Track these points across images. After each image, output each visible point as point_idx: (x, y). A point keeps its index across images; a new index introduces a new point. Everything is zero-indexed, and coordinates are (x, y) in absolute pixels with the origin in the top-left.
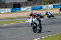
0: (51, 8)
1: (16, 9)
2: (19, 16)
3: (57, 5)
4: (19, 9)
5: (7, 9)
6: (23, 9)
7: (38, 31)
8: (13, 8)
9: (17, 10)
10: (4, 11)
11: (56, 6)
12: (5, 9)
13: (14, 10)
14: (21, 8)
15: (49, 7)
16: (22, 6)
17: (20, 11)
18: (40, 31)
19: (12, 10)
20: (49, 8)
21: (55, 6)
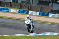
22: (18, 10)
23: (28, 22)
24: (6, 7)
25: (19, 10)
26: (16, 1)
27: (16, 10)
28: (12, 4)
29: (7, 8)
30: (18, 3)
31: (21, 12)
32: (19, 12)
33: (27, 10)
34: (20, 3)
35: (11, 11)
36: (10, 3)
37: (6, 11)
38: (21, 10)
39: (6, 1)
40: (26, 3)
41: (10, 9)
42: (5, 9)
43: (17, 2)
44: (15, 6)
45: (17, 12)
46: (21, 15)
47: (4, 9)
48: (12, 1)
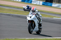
1: (48, 3)
2: (48, 11)
4: (51, 4)
5: (39, 1)
6: (55, 5)
8: (45, 1)
9: (48, 5)
10: (36, 2)
12: (37, 1)
13: (46, 3)
14: (53, 4)
16: (55, 2)
17: (51, 6)
19: (43, 4)
23: (31, 17)
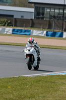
0: (8, 33)
3: (20, 30)
7: (33, 68)
11: (17, 32)
15: (6, 30)
18: (36, 68)
20: (5, 33)
21: (16, 30)
22: (45, 32)
23: (29, 50)
24: (26, 27)
25: (47, 32)
26: (41, 16)
27: (41, 32)
28: (34, 21)
29: (26, 29)
30: (45, 19)
31: (49, 35)
32: (47, 35)
33: (60, 31)
34: (48, 19)
35: (34, 34)
36: (31, 21)
37: (25, 34)
38: (50, 31)
39: (25, 18)
40: (58, 19)
41: (31, 31)
42: (23, 31)
43: (43, 18)
44: (40, 24)
45: (43, 35)
46: (50, 40)
47: (21, 31)
48: (35, 17)
